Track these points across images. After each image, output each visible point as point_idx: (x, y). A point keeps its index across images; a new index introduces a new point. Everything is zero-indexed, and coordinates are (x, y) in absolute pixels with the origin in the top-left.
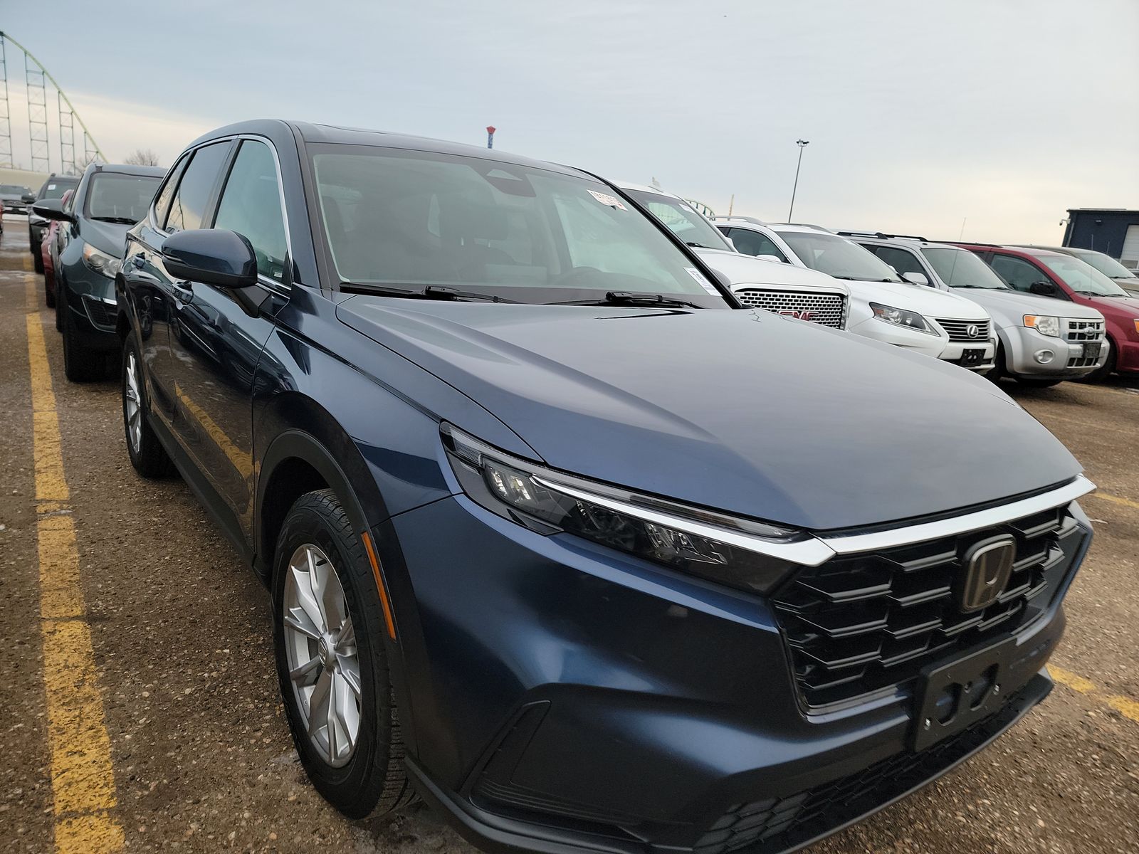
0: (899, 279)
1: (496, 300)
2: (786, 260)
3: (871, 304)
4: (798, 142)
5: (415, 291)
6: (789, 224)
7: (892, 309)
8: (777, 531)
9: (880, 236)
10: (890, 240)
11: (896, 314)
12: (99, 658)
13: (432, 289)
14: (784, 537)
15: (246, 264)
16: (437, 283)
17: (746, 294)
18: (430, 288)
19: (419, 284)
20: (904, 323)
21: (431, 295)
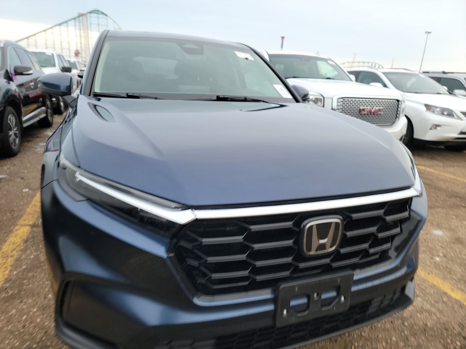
0: (448, 93)
1: (156, 98)
2: (385, 86)
3: (426, 105)
4: (426, 33)
5: (122, 95)
6: (392, 68)
7: (436, 107)
8: (174, 205)
9: (444, 73)
10: (449, 75)
11: (438, 109)
12: (26, 241)
13: (128, 94)
14: (176, 208)
15: (68, 87)
16: (131, 92)
17: (343, 100)
18: (128, 93)
19: (123, 92)
20: (443, 114)
21: (129, 96)
